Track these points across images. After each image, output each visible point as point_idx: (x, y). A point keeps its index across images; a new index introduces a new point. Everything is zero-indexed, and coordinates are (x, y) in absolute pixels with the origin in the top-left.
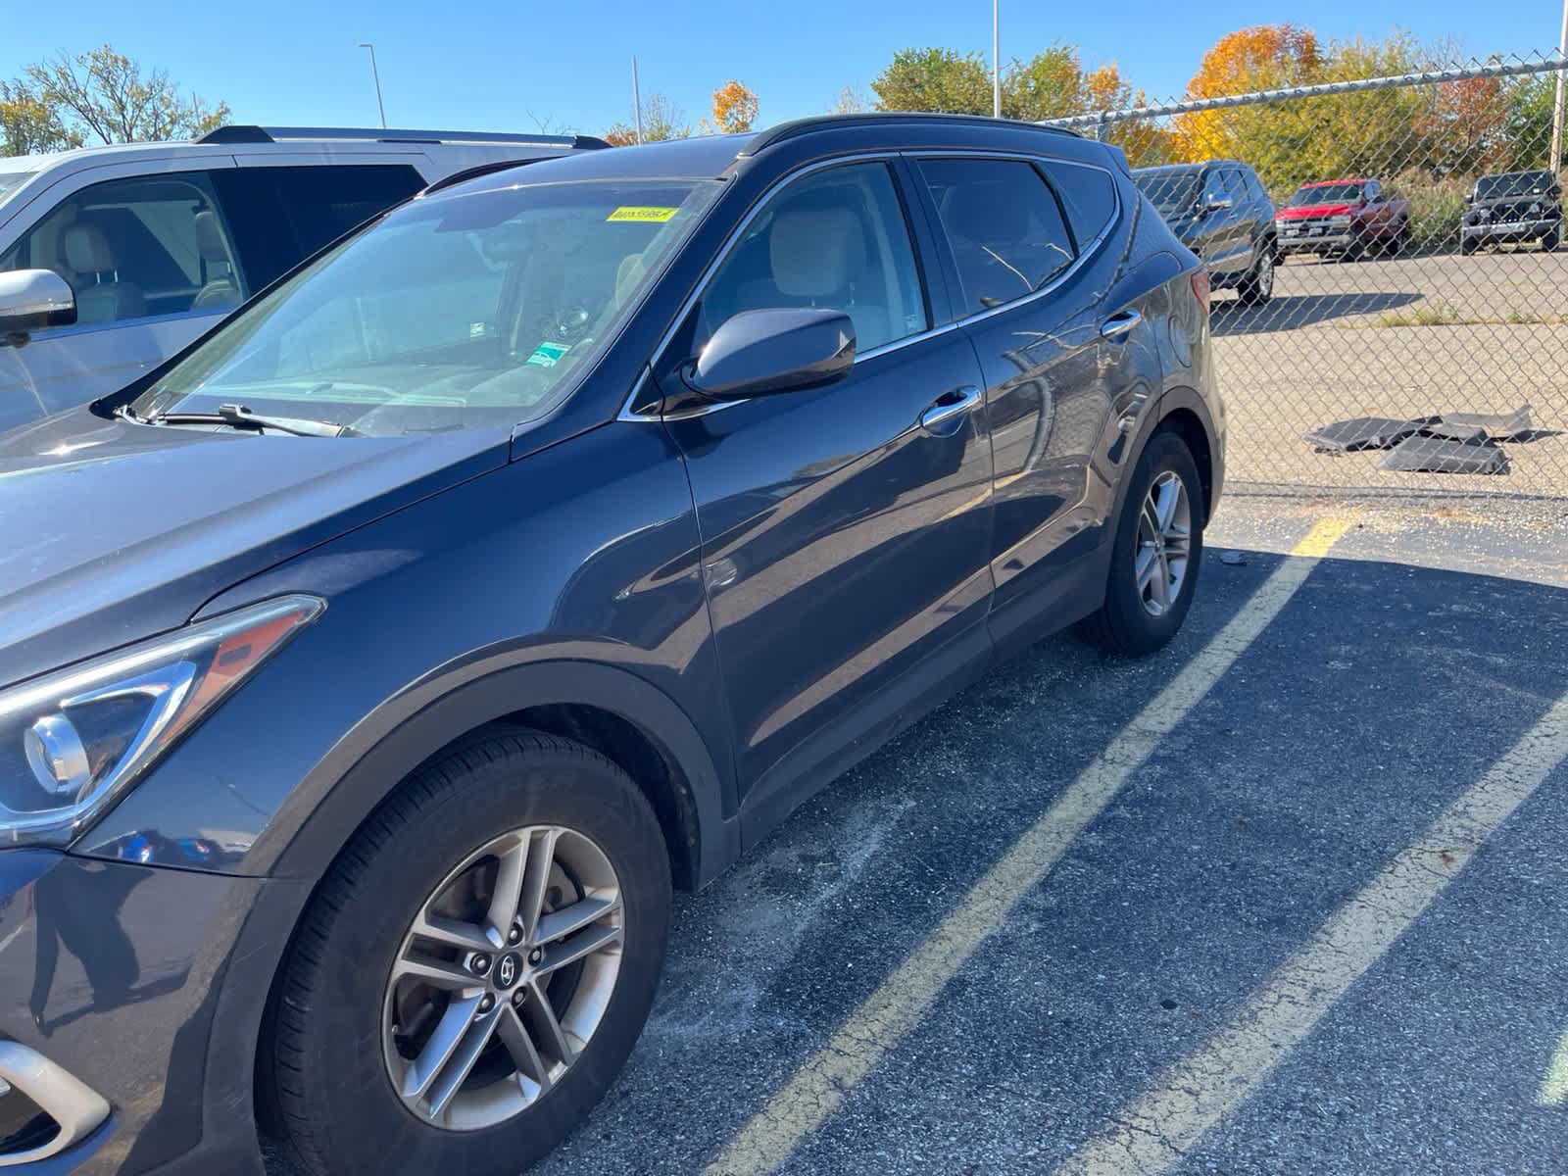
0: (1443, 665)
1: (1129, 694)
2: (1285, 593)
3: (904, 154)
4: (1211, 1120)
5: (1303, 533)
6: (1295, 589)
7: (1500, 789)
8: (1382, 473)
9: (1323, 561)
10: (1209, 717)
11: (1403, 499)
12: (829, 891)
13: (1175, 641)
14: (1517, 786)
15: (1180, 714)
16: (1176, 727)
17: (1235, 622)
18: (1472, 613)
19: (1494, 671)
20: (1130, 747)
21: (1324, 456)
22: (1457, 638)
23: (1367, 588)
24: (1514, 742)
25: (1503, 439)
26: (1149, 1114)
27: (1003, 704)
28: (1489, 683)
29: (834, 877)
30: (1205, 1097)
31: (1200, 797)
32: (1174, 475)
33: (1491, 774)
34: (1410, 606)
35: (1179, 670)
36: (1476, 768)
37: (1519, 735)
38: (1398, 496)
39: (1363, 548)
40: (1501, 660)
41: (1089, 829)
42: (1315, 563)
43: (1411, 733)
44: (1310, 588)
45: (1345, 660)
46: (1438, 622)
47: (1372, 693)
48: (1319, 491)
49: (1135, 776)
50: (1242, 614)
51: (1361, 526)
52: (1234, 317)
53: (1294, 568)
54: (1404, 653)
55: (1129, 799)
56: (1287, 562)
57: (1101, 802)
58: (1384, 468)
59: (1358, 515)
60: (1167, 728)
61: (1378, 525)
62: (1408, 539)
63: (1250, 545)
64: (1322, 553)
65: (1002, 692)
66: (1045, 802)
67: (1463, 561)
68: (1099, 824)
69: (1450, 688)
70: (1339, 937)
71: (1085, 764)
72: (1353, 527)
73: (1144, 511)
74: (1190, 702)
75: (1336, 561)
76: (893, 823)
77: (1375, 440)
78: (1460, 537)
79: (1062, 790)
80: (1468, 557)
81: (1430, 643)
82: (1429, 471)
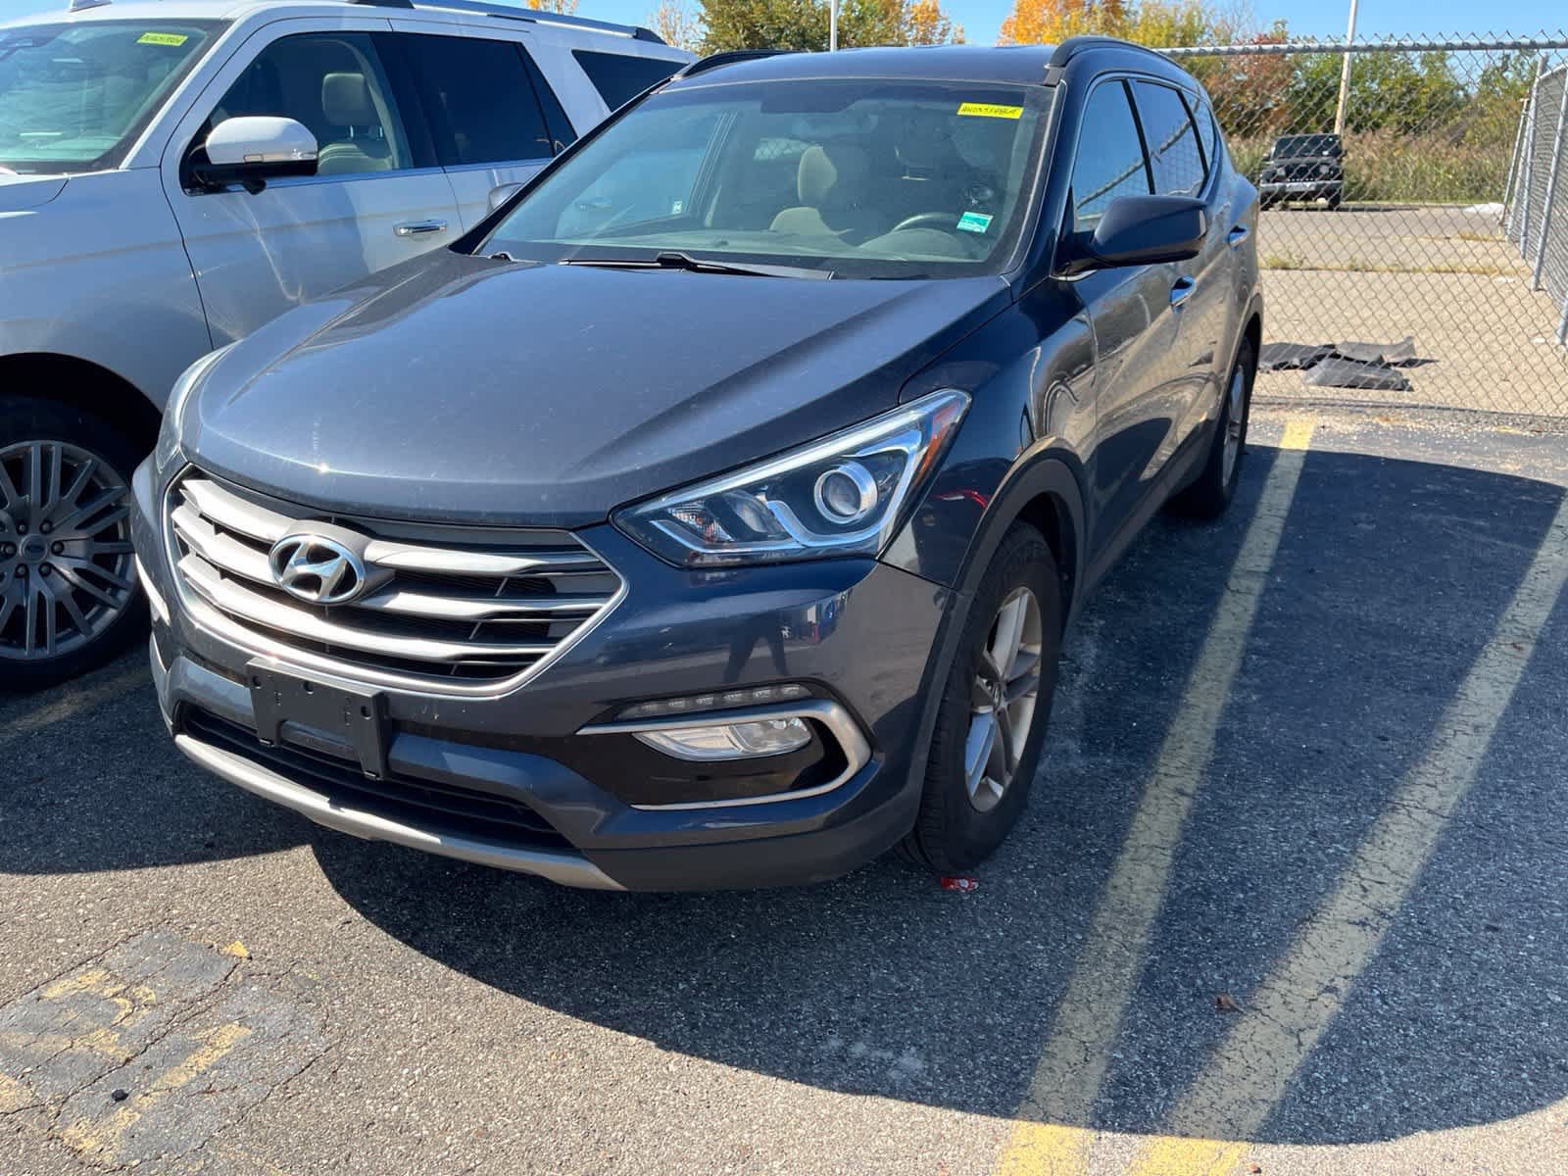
0: (1442, 526)
1: (1218, 547)
2: (1292, 476)
4: (1453, 799)
5: (1281, 431)
7: (1529, 605)
8: (1313, 388)
9: (1310, 453)
10: (1291, 561)
11: (1344, 408)
12: (1081, 680)
14: (1540, 603)
15: (1268, 560)
16: (1271, 569)
17: (1265, 496)
18: (1444, 491)
19: (1481, 530)
20: (1246, 582)
22: (1442, 508)
23: (1354, 472)
24: (1522, 576)
25: (1395, 364)
26: (1410, 797)
28: (1483, 538)
29: (1078, 671)
30: (1440, 787)
31: (1320, 614)
32: (1242, 375)
33: (1518, 596)
34: (1394, 485)
35: (1245, 529)
36: (1505, 593)
37: (1523, 571)
38: (1338, 405)
39: (1334, 443)
40: (1483, 523)
41: (1253, 635)
42: (1304, 454)
43: (1447, 571)
44: (1309, 473)
45: (1368, 523)
46: (1422, 497)
48: (1279, 401)
49: (1263, 601)
50: (1268, 491)
51: (1323, 427)
53: (1288, 457)
54: (1409, 518)
55: (1268, 616)
56: (1281, 453)
57: (1248, 618)
58: (1313, 384)
59: (1327, 420)
60: (1265, 569)
61: (1336, 426)
62: (1365, 437)
64: (1306, 448)
66: (1206, 619)
67: (1416, 453)
68: (1255, 631)
69: (1456, 542)
70: (1472, 697)
71: (1218, 594)
72: (1317, 428)
74: (1269, 551)
75: (1319, 452)
77: (1296, 361)
78: (1405, 437)
79: (1212, 610)
80: (1419, 451)
81: (1424, 512)
82: (1354, 387)
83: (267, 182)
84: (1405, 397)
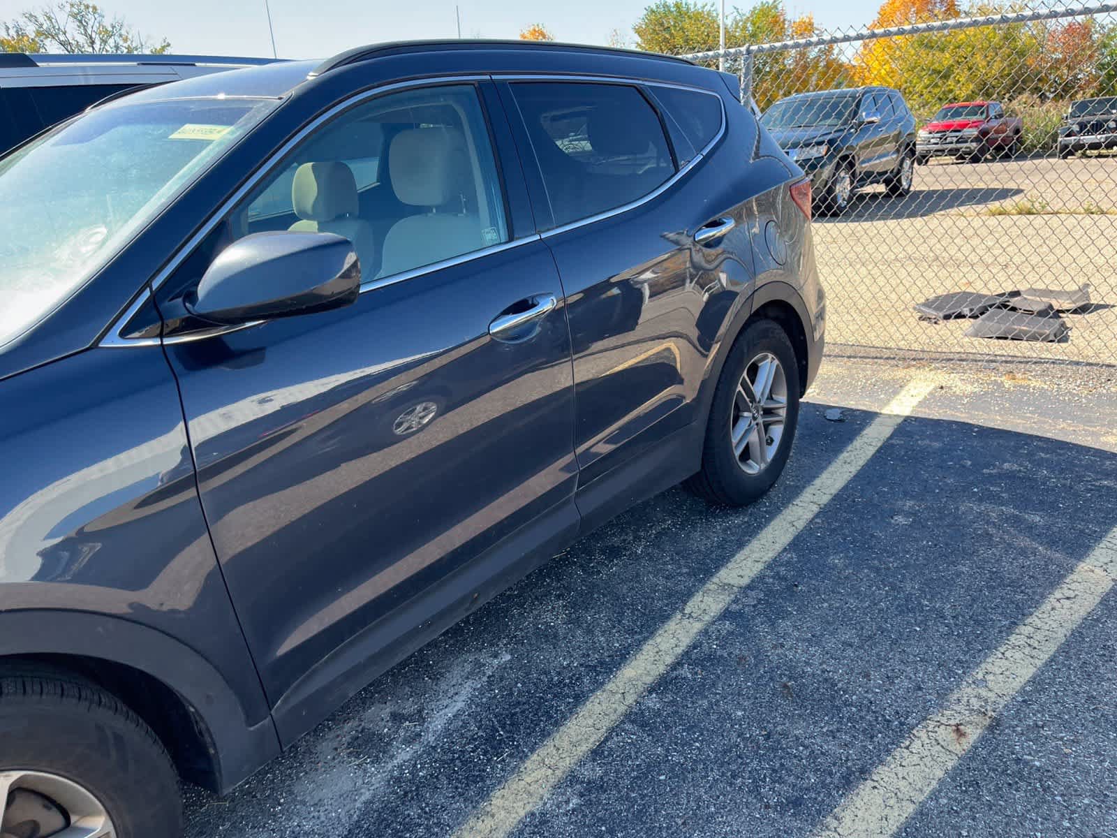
0: (988, 523)
1: (721, 546)
2: (871, 448)
3: (493, 77)
5: (896, 393)
6: (879, 444)
7: (1018, 655)
8: (967, 339)
9: (907, 419)
10: (783, 571)
11: (980, 364)
12: (403, 754)
13: (772, 493)
14: (1034, 653)
15: (760, 566)
16: (753, 581)
17: (824, 475)
18: (1020, 471)
19: (1031, 528)
20: (709, 600)
21: (925, 323)
22: (1004, 495)
23: (937, 445)
24: (1037, 604)
25: (1067, 311)
27: (613, 553)
28: (1024, 542)
29: (414, 739)
31: (755, 658)
32: (770, 356)
33: (1012, 638)
34: (969, 463)
35: (768, 521)
36: (1000, 632)
37: (1043, 596)
38: (976, 361)
39: (940, 407)
40: (1038, 519)
41: (651, 690)
42: (900, 420)
43: (950, 591)
44: (892, 444)
45: (907, 515)
46: (991, 479)
47: (923, 549)
49: (705, 632)
50: (831, 468)
51: (942, 388)
52: (880, 207)
53: (881, 424)
54: (957, 509)
55: (693, 657)
56: (878, 420)
57: (669, 660)
58: (971, 334)
59: (942, 378)
60: (745, 581)
61: (956, 387)
62: (977, 400)
63: (851, 404)
64: (906, 412)
65: (616, 541)
66: (622, 656)
67: (1019, 421)
68: (663, 685)
69: (990, 546)
70: (846, 824)
71: (665, 618)
72: (935, 389)
73: (740, 388)
74: (769, 556)
75: (916, 419)
76: (485, 679)
77: (966, 311)
78: (1020, 398)
79: (639, 645)
80: (1024, 418)
81: (981, 500)
82: (1006, 338)
84: (1056, 350)
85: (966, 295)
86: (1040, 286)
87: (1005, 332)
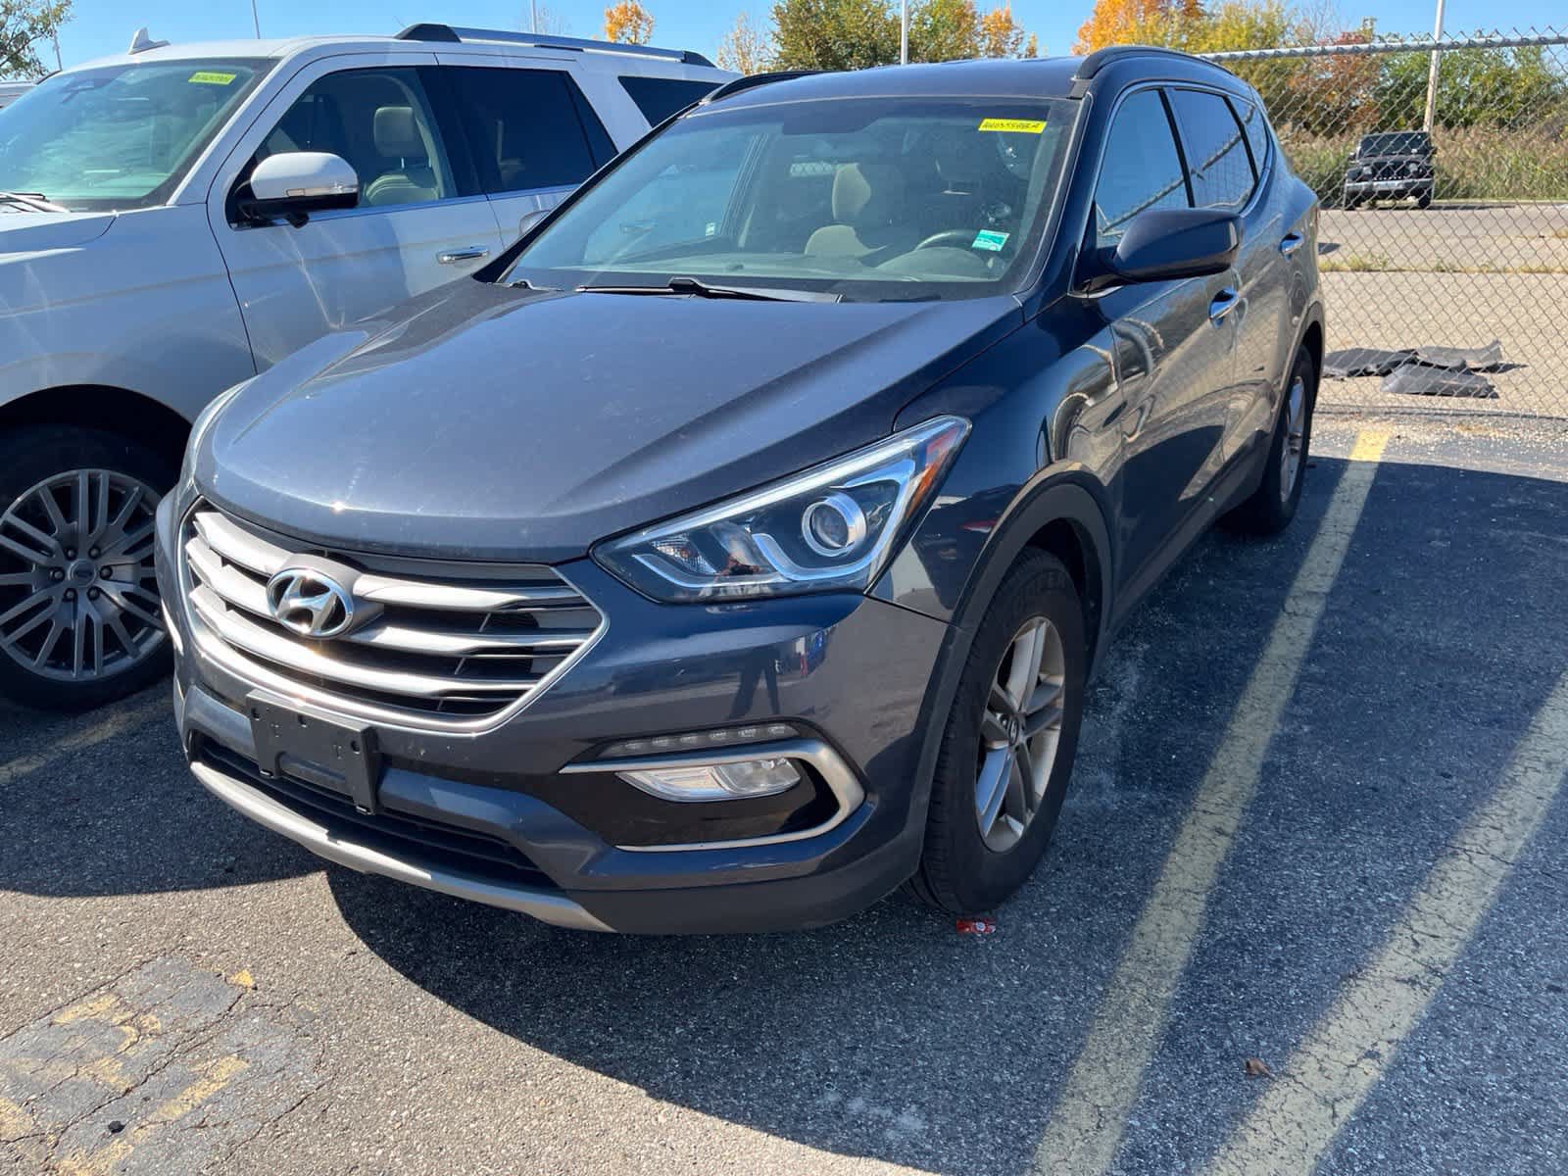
0: (1523, 544)
2: (1361, 489)
4: (1519, 844)
5: (1352, 442)
6: (1369, 485)
8: (1390, 395)
9: (1382, 465)
10: (1355, 581)
11: (1422, 417)
12: (1120, 708)
15: (1329, 580)
16: (1333, 589)
17: (1331, 512)
18: (1527, 505)
20: (1304, 604)
21: (1330, 381)
22: (1523, 523)
23: (1430, 485)
25: (1477, 370)
26: (1473, 841)
29: (1117, 698)
30: (1507, 830)
31: (1384, 638)
32: (1301, 380)
34: (1473, 499)
35: (1306, 546)
38: (1416, 414)
39: (1409, 454)
41: (1308, 661)
42: (1375, 466)
43: (1525, 591)
44: (1380, 486)
45: (1443, 540)
46: (1502, 512)
47: (1478, 563)
48: (1352, 410)
49: (1321, 624)
50: (1334, 506)
51: (1398, 437)
53: (1360, 470)
54: (1487, 535)
55: (1326, 640)
56: (1351, 466)
57: (1304, 642)
58: (1391, 391)
59: (1391, 429)
60: (1326, 589)
61: (1412, 436)
62: (1444, 448)
64: (1378, 458)
66: (1258, 643)
67: (1498, 465)
68: (1313, 655)
69: (1538, 560)
70: (1547, 730)
71: (1273, 616)
72: (1392, 438)
74: (1332, 571)
75: (1392, 464)
76: (1141, 660)
77: (1372, 368)
78: (1487, 447)
79: (1265, 634)
81: (1504, 528)
82: (1433, 394)
83: (310, 215)
84: (1488, 405)
85: (1370, 353)
86: (1446, 344)
87: (1432, 387)
